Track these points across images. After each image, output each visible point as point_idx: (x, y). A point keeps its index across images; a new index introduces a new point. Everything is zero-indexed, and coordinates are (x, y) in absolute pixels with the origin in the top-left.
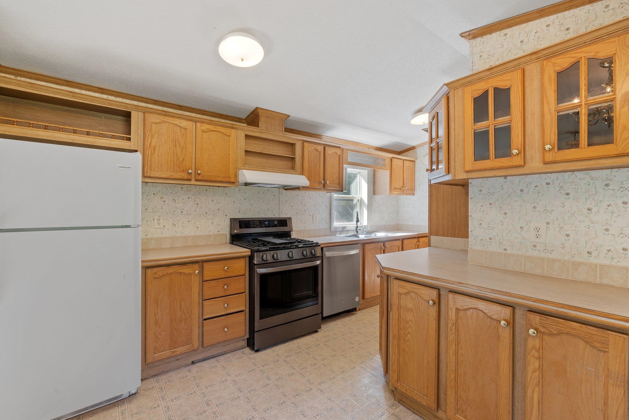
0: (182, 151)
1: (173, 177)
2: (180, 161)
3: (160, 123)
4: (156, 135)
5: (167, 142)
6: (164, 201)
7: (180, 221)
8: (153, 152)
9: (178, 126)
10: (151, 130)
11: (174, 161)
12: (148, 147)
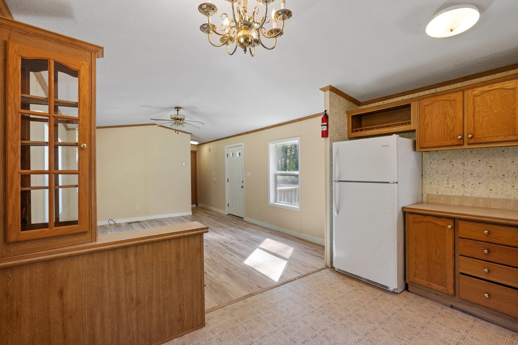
0: (452, 120)
1: (443, 145)
2: (450, 130)
3: (431, 104)
4: (428, 115)
5: (438, 117)
6: (453, 165)
7: (469, 182)
8: (426, 128)
9: (447, 100)
10: (424, 112)
11: (444, 132)
12: (422, 125)
